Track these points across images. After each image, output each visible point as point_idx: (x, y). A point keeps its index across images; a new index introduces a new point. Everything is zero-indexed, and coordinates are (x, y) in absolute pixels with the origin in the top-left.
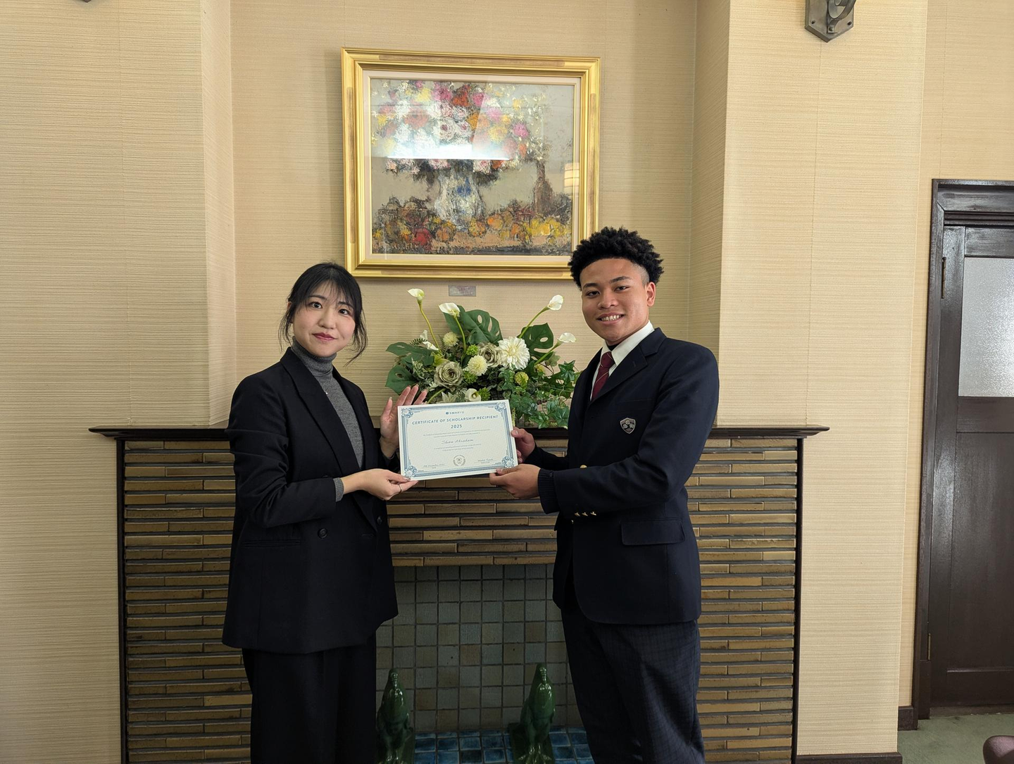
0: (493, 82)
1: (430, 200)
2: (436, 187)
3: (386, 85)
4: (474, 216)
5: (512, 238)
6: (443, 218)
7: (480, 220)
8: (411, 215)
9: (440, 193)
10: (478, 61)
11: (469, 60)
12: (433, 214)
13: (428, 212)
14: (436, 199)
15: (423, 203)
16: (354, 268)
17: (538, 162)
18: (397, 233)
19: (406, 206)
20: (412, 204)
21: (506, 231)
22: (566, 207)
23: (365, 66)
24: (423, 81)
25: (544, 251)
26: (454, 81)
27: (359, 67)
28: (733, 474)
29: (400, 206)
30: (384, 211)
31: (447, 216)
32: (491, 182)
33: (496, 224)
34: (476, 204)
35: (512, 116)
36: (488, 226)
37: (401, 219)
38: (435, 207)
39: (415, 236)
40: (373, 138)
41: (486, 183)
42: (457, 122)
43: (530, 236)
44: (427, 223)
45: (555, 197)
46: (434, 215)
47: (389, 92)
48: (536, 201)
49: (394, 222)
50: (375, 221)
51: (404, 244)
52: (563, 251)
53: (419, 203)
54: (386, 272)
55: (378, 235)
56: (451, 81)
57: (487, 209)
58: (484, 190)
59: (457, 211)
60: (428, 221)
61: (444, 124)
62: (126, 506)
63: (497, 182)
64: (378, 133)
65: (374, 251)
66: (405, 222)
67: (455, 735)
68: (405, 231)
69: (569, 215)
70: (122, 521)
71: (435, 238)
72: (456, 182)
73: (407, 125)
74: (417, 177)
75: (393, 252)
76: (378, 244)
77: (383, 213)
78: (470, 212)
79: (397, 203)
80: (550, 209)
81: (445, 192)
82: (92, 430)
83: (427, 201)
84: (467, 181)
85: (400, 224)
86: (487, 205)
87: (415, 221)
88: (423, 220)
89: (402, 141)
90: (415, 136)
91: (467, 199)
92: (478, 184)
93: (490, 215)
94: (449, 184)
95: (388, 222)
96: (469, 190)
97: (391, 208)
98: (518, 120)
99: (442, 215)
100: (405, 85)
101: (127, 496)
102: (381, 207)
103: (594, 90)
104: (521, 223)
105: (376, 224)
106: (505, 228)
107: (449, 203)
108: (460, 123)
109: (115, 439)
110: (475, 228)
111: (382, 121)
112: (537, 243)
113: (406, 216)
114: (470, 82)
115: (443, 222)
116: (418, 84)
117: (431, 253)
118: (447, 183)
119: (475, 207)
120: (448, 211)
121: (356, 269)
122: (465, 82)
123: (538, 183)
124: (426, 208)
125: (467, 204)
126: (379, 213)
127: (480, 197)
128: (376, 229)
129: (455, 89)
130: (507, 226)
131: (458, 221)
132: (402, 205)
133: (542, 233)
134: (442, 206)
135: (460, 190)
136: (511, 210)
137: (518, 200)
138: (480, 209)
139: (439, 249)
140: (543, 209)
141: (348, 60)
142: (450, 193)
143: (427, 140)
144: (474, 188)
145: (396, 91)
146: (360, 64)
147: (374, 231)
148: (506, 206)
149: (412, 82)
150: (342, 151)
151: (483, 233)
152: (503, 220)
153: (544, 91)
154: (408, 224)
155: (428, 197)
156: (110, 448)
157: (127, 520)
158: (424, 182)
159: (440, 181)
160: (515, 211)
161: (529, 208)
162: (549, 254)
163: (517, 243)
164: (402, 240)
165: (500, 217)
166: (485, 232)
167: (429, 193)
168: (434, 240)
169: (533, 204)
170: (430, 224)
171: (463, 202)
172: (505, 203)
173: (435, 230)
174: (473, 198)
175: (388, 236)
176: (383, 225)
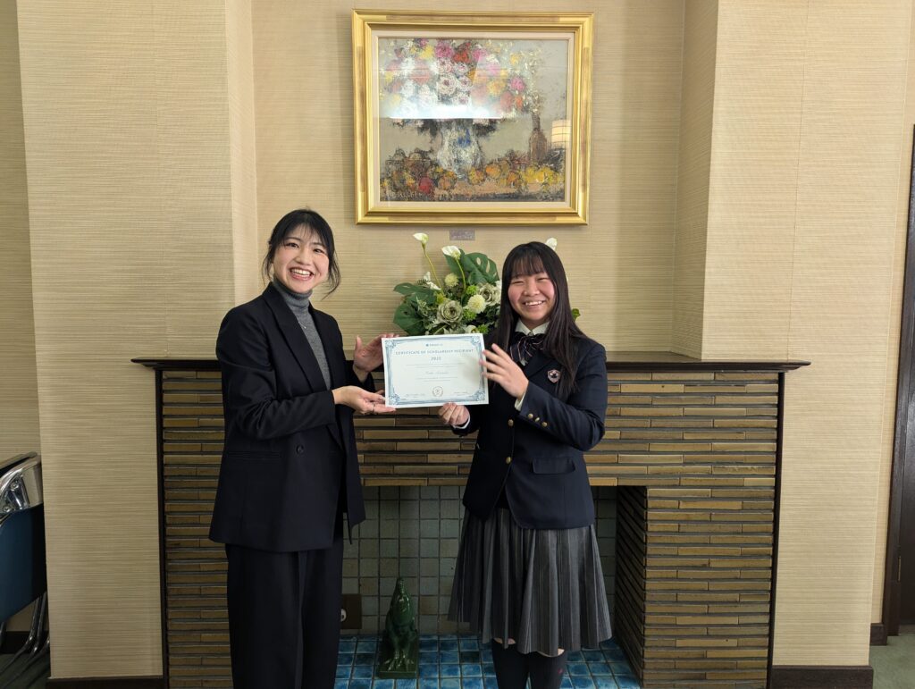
0: (492, 39)
1: (433, 151)
2: (439, 138)
3: (392, 44)
4: (474, 165)
5: (509, 185)
6: (445, 168)
7: (479, 169)
8: (415, 165)
9: (442, 144)
10: (478, 18)
11: (470, 18)
12: (435, 164)
13: (431, 162)
14: (438, 150)
15: (427, 154)
17: (534, 113)
18: (403, 181)
19: (411, 157)
20: (417, 155)
21: (503, 179)
22: (559, 156)
23: (373, 26)
24: (427, 39)
25: (538, 198)
26: (456, 39)
27: (368, 28)
28: (715, 406)
29: (406, 157)
30: (391, 162)
31: (448, 165)
32: (490, 133)
33: (494, 172)
34: (476, 154)
35: (509, 70)
36: (486, 174)
37: (406, 169)
38: (438, 157)
39: (419, 185)
41: (485, 134)
42: (458, 77)
43: (526, 183)
45: (549, 147)
46: (437, 165)
47: (396, 50)
48: (531, 151)
49: (399, 172)
50: (382, 171)
51: (409, 193)
52: (556, 197)
53: (423, 154)
54: (393, 218)
55: (385, 184)
56: (452, 39)
57: (486, 158)
58: (483, 141)
59: (458, 161)
60: (432, 171)
61: (447, 79)
62: (165, 428)
63: (495, 134)
64: (385, 89)
65: (382, 199)
66: (410, 172)
67: (455, 638)
68: (410, 181)
69: (562, 163)
70: (161, 441)
71: (437, 186)
72: (457, 134)
73: (412, 81)
74: (421, 130)
75: (399, 199)
76: (385, 192)
77: (390, 163)
78: (470, 162)
79: (403, 154)
80: (544, 158)
81: (446, 144)
82: (133, 361)
83: (430, 152)
84: (468, 133)
85: (406, 173)
86: (486, 155)
87: (419, 170)
88: (426, 170)
89: (406, 97)
90: (420, 91)
91: (467, 150)
92: (477, 135)
93: (488, 164)
94: (450, 135)
95: (394, 172)
96: (469, 142)
97: (397, 159)
98: (515, 74)
99: (444, 165)
100: (411, 43)
101: (165, 420)
102: (388, 158)
103: (588, 44)
104: (518, 171)
105: (383, 173)
106: (502, 177)
107: (450, 153)
108: (461, 78)
109: (154, 369)
110: (474, 176)
111: (390, 77)
112: (532, 190)
113: (411, 166)
114: (471, 39)
115: (445, 171)
116: (421, 42)
117: (434, 201)
119: (474, 156)
120: (450, 161)
121: (365, 215)
122: (466, 39)
123: (533, 133)
124: (429, 159)
125: (467, 154)
126: (386, 164)
127: (480, 148)
128: (384, 179)
129: (456, 46)
130: (504, 174)
131: (459, 170)
132: (407, 155)
133: (537, 180)
134: (444, 156)
135: (460, 141)
136: (508, 159)
137: (515, 150)
138: (479, 159)
139: (441, 196)
140: (538, 158)
141: (358, 21)
142: (452, 145)
143: (429, 95)
144: (473, 139)
145: (402, 49)
146: (368, 24)
147: (382, 180)
148: (503, 156)
149: (417, 40)
151: (482, 181)
152: (501, 169)
153: (540, 46)
154: (413, 173)
155: (431, 148)
156: (149, 378)
157: (165, 441)
158: (427, 134)
159: (442, 133)
160: (512, 161)
161: (525, 157)
162: (543, 200)
163: (513, 190)
164: (407, 189)
165: (498, 166)
166: (484, 180)
167: (432, 145)
168: (436, 188)
169: (529, 153)
170: (433, 174)
171: (463, 152)
172: (502, 153)
173: (438, 179)
174: (473, 149)
175: (394, 185)
176: (390, 175)
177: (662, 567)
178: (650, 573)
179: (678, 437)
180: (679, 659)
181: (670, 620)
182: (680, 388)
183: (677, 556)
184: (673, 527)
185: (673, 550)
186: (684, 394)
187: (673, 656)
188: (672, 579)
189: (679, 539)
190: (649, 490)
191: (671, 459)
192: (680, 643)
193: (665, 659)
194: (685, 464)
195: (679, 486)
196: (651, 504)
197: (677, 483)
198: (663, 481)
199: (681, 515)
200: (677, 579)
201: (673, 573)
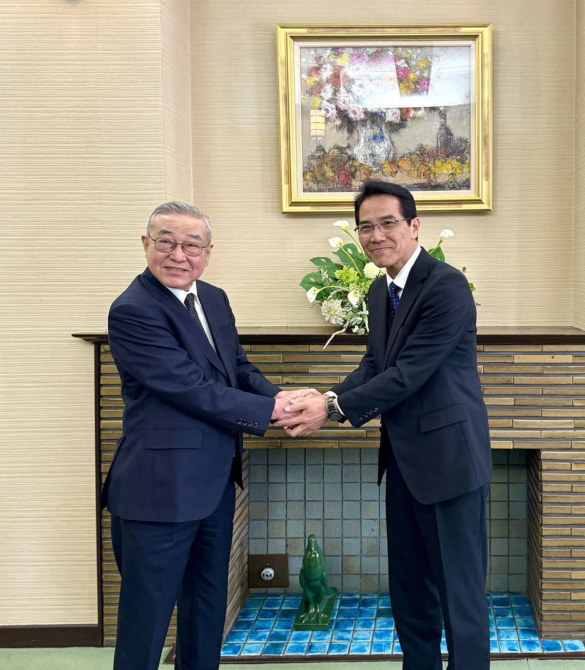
0: (402, 47)
1: (350, 147)
2: (355, 136)
3: (312, 52)
4: (387, 159)
5: (419, 176)
6: (361, 162)
7: (392, 162)
8: (334, 159)
9: (359, 140)
10: (388, 30)
11: (381, 30)
12: (352, 158)
13: (349, 156)
14: (355, 145)
15: (344, 150)
16: (288, 205)
17: (441, 111)
18: (323, 175)
19: (331, 153)
20: (336, 150)
21: (414, 171)
22: (465, 149)
23: (295, 38)
24: (343, 48)
25: (446, 187)
26: (369, 47)
27: (290, 40)
29: (326, 153)
30: (313, 157)
31: (364, 159)
32: (401, 130)
33: (405, 165)
34: (389, 149)
35: (418, 73)
36: (399, 167)
37: (327, 163)
38: (354, 152)
39: (338, 177)
40: (303, 97)
41: (397, 131)
42: (371, 81)
43: (435, 174)
44: (348, 166)
45: (455, 141)
46: (354, 159)
47: (315, 58)
48: (439, 145)
49: (320, 166)
50: (305, 166)
51: (329, 184)
52: (463, 186)
53: (340, 149)
54: (314, 208)
55: (308, 177)
56: (366, 47)
57: (398, 153)
58: (395, 137)
59: (373, 155)
60: (349, 164)
61: (362, 82)
62: (102, 396)
63: (406, 130)
64: (307, 92)
65: (304, 191)
66: (330, 166)
67: (376, 597)
68: (330, 174)
69: (468, 155)
70: (98, 408)
71: (354, 178)
72: (372, 131)
73: (331, 84)
74: (340, 128)
75: (320, 191)
76: (308, 184)
77: (312, 159)
78: (384, 156)
79: (323, 150)
80: (451, 151)
81: (362, 140)
82: (74, 336)
83: (348, 147)
84: (381, 129)
85: (326, 167)
86: (398, 149)
87: (338, 165)
88: (345, 164)
89: (326, 99)
90: (337, 93)
91: (381, 145)
92: (390, 132)
93: (400, 158)
94: (365, 133)
95: (316, 167)
96: (382, 137)
97: (318, 155)
98: (423, 77)
99: (361, 159)
100: (329, 51)
101: (103, 388)
102: (310, 154)
103: (487, 49)
104: (427, 164)
105: (306, 168)
106: (413, 169)
107: (366, 149)
108: (374, 81)
109: (93, 343)
110: (388, 169)
111: (311, 82)
112: (440, 180)
113: (331, 161)
114: (382, 47)
115: (361, 165)
116: (339, 51)
117: (352, 191)
118: (364, 132)
119: (387, 151)
120: (365, 155)
121: (290, 205)
122: (378, 47)
123: (440, 129)
124: (347, 154)
125: (381, 149)
126: (309, 159)
127: (392, 143)
128: (306, 172)
129: (370, 53)
130: (414, 167)
131: (374, 163)
132: (327, 151)
133: (445, 172)
134: (360, 152)
135: (375, 138)
136: (418, 153)
137: (424, 144)
138: (391, 153)
139: (358, 187)
140: (445, 151)
141: (282, 33)
142: (367, 141)
143: (347, 97)
144: (386, 135)
145: (322, 57)
146: (290, 37)
147: (304, 174)
148: (414, 150)
149: (335, 49)
150: (277, 108)
151: (394, 173)
152: (411, 161)
153: (445, 52)
154: (332, 167)
155: (349, 144)
156: (91, 349)
157: (102, 407)
158: (345, 132)
159: (358, 131)
160: (421, 154)
161: (433, 150)
162: (451, 189)
163: (423, 180)
164: (327, 181)
165: (409, 159)
166: (397, 172)
167: (349, 141)
168: (353, 181)
169: (437, 147)
170: (350, 167)
171: (377, 147)
172: (413, 148)
173: (355, 171)
174: (386, 144)
175: (316, 178)
176: (312, 169)
177: (557, 525)
178: (546, 531)
179: (569, 404)
180: (574, 611)
181: (565, 574)
182: (569, 359)
183: (571, 514)
184: (566, 487)
185: (567, 509)
186: (573, 364)
187: (568, 609)
188: (566, 536)
189: (573, 498)
190: (543, 453)
191: (563, 424)
192: (574, 596)
193: (561, 611)
194: (576, 428)
195: (571, 449)
196: (545, 466)
197: (569, 447)
198: (555, 445)
199: (573, 477)
200: (571, 536)
201: (567, 531)
